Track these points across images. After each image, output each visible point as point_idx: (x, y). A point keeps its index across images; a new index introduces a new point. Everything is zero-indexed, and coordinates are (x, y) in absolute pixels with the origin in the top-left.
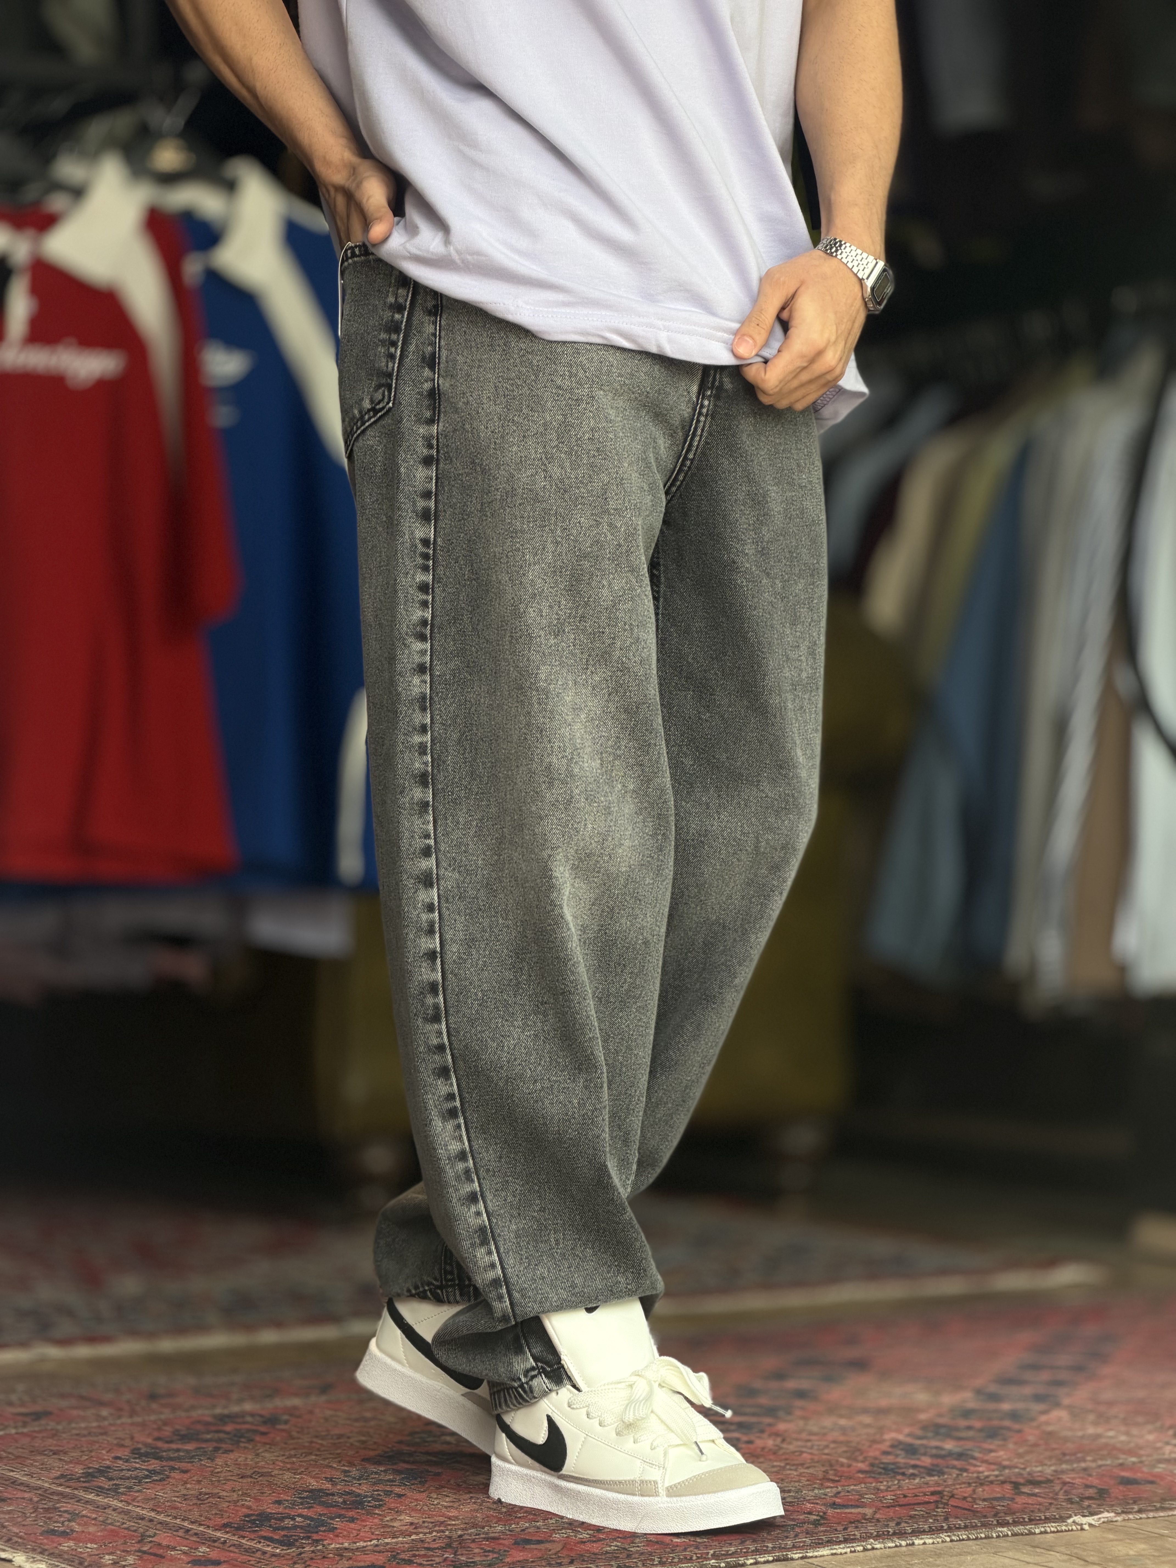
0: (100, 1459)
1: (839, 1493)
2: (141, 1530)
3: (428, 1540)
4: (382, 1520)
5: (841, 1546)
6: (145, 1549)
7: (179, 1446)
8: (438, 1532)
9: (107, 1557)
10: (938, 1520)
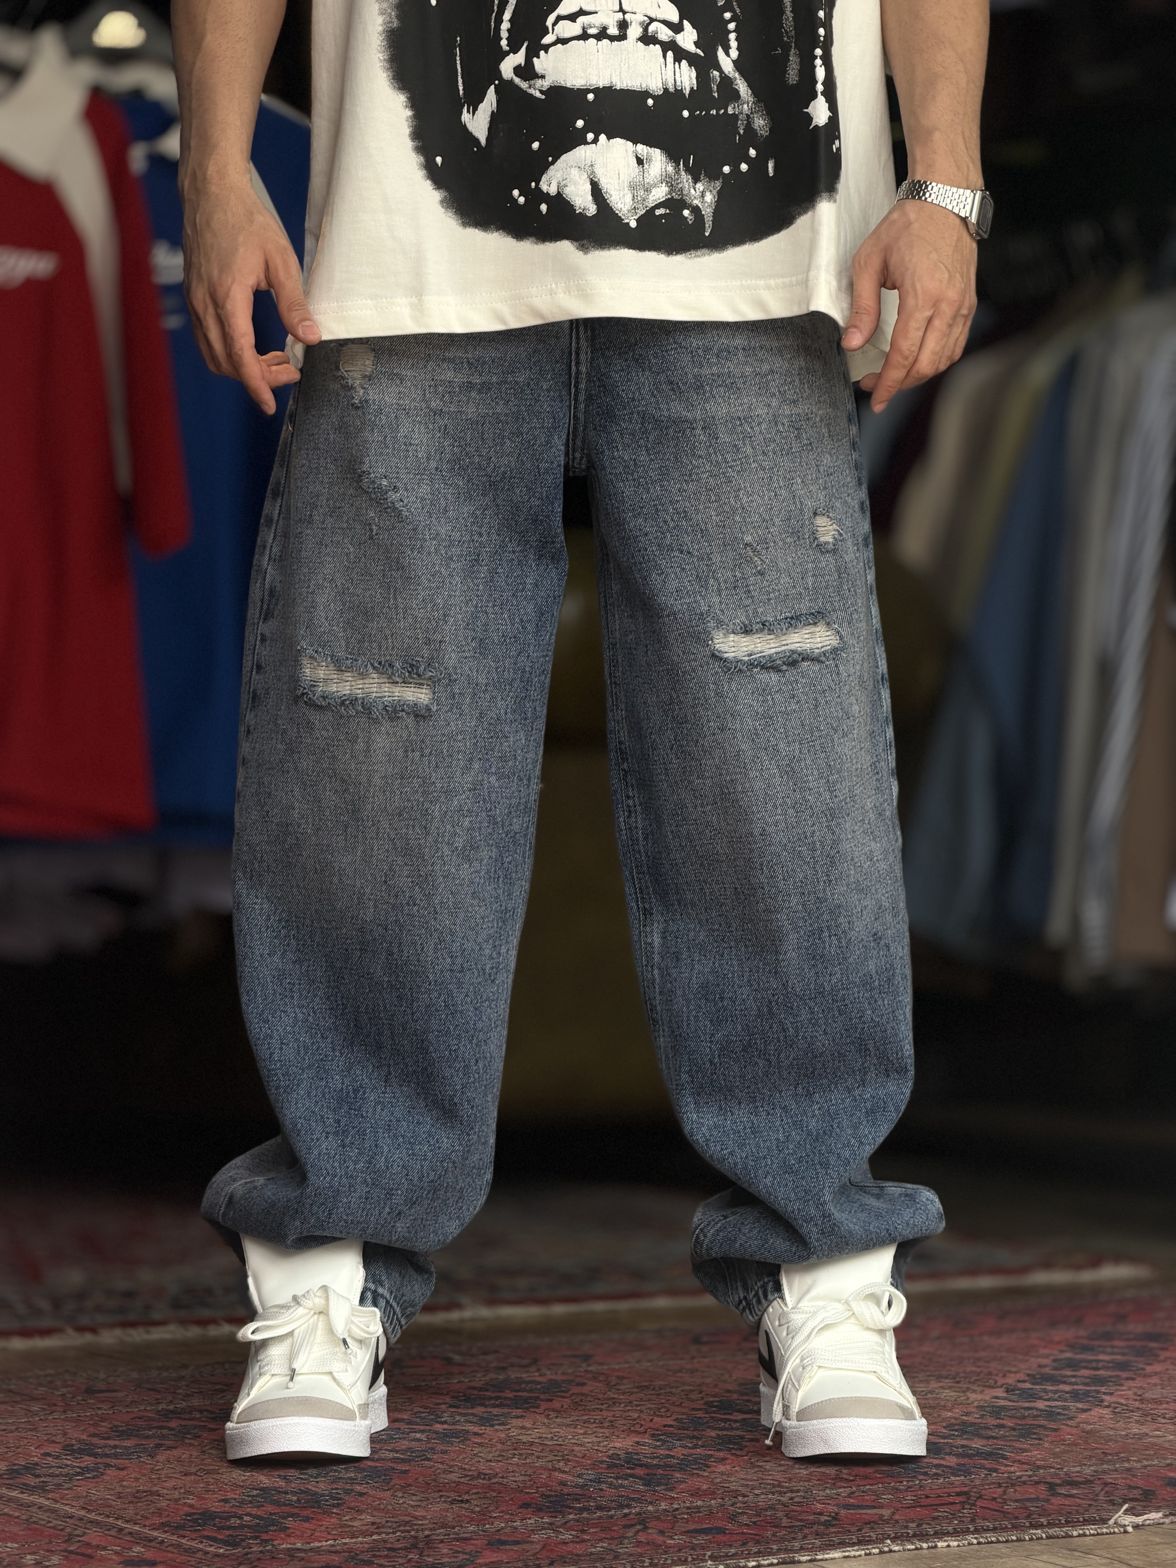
0: (28, 1455)
1: (853, 1493)
2: (68, 1530)
3: (391, 1540)
4: (340, 1519)
5: (855, 1548)
6: (72, 1548)
7: (117, 1443)
8: (402, 1532)
9: (29, 1557)
10: (963, 1522)
